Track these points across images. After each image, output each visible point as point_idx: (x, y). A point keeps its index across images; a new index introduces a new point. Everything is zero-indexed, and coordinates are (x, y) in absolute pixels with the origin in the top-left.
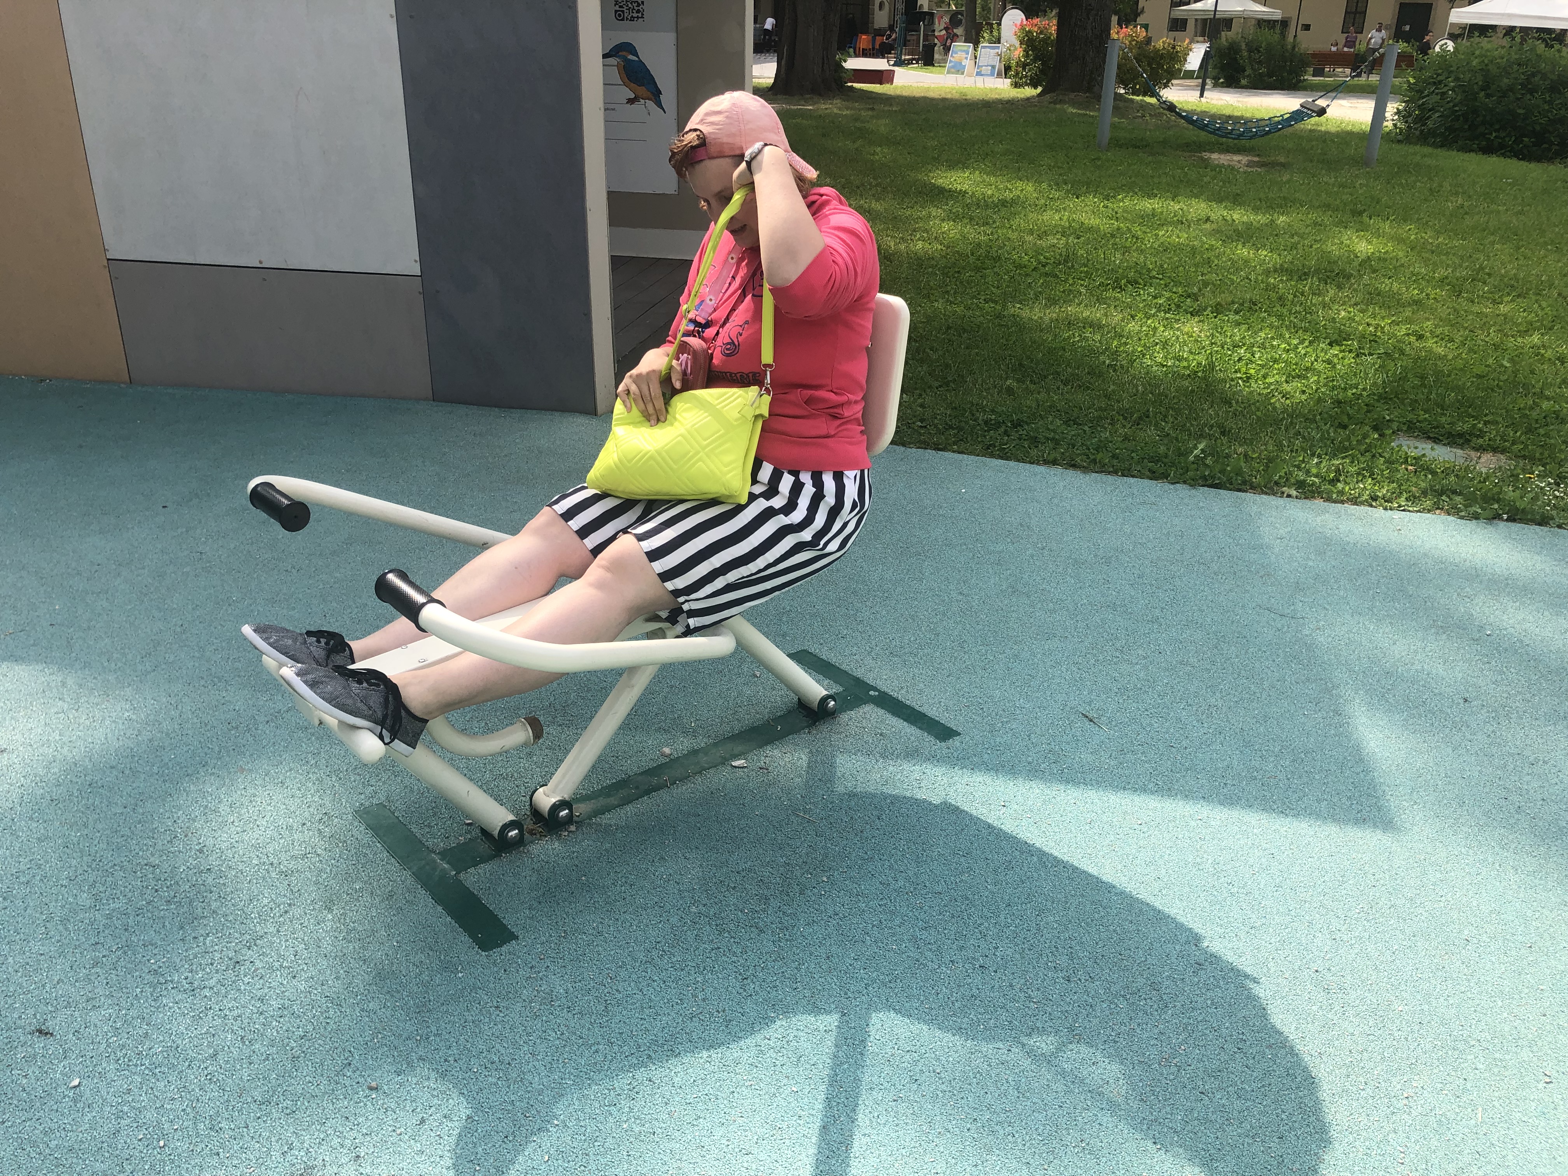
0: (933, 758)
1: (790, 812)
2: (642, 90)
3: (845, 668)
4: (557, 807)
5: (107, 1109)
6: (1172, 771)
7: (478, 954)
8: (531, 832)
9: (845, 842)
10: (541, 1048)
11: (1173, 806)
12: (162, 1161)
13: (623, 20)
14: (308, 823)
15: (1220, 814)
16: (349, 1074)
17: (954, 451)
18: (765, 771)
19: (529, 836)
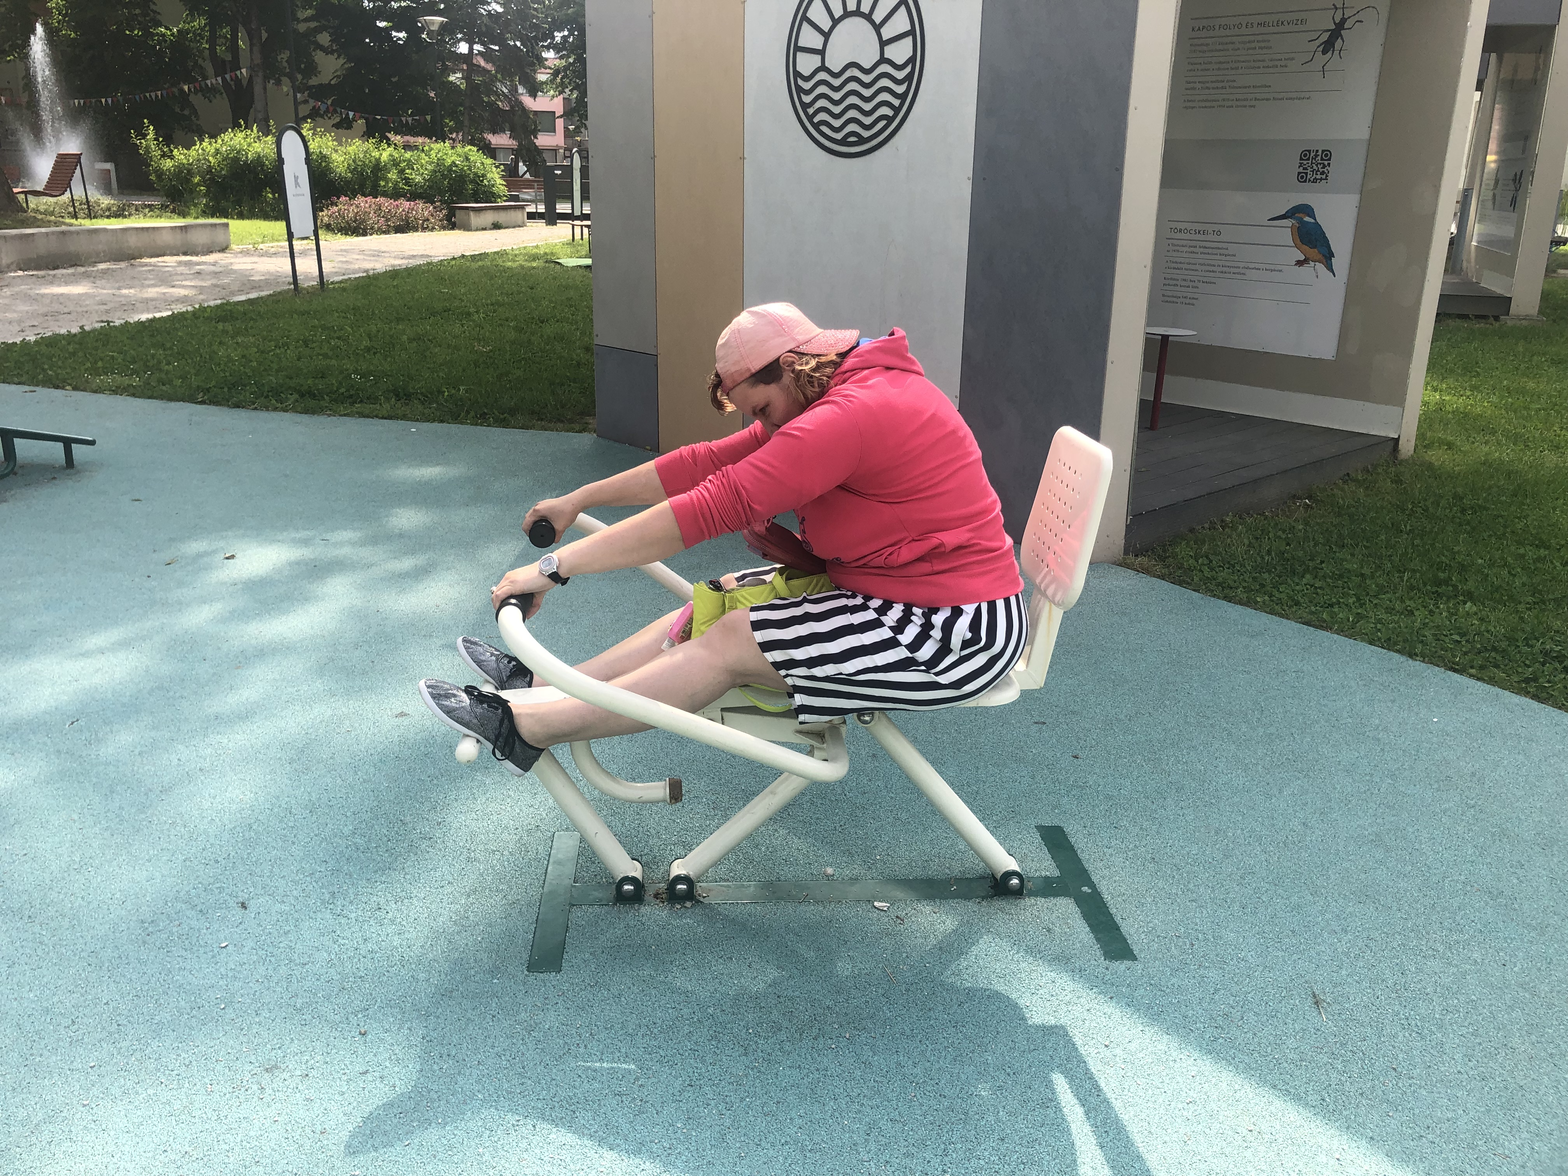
0: (1079, 973)
1: (880, 966)
2: (1313, 253)
3: (1083, 856)
4: (679, 879)
5: (222, 970)
6: (1361, 1094)
7: (523, 971)
8: (656, 896)
9: (903, 1012)
10: (490, 1062)
11: (1319, 1130)
12: (213, 1018)
13: (1305, 181)
14: (520, 829)
15: (1373, 1166)
16: (360, 1016)
17: (1471, 676)
18: (899, 921)
19: (651, 899)
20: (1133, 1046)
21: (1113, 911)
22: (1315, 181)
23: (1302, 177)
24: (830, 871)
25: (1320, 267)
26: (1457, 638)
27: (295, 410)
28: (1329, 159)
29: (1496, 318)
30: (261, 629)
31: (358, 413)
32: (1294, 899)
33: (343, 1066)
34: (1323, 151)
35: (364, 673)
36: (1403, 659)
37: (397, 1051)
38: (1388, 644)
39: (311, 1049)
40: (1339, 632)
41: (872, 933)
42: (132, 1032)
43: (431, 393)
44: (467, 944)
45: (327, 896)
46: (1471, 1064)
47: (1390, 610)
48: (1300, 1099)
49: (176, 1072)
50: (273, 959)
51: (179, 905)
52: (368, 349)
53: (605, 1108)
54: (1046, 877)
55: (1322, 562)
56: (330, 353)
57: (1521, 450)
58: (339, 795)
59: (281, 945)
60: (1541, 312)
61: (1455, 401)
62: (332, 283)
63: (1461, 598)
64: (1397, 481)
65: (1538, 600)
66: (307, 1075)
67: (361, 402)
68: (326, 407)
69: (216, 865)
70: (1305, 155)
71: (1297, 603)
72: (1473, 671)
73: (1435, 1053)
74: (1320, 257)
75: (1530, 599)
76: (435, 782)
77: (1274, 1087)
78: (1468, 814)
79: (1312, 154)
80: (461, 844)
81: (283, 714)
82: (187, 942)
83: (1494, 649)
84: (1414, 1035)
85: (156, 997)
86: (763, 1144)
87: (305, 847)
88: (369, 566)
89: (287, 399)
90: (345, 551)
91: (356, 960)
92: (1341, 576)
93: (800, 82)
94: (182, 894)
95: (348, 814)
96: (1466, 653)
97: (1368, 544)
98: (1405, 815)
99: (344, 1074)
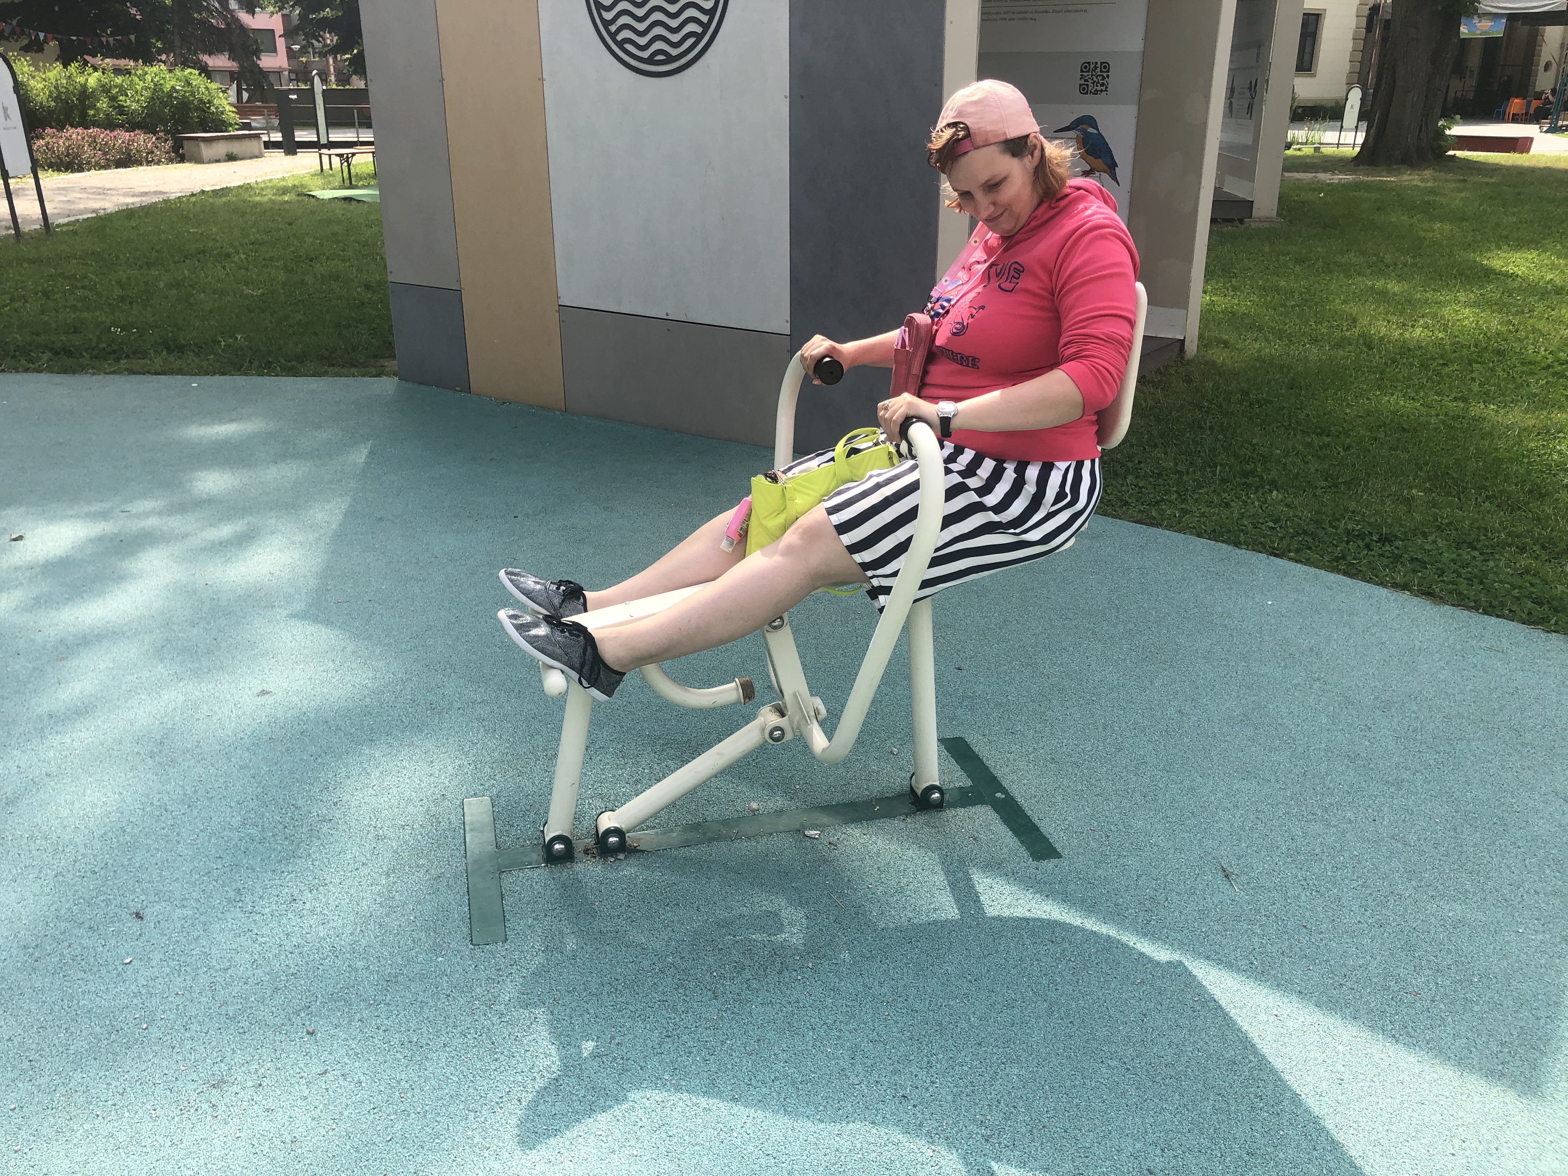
0: (1012, 876)
1: (825, 892)
2: (1099, 162)
3: (990, 764)
4: (609, 832)
5: (133, 987)
6: (1283, 953)
7: (467, 945)
8: (586, 852)
9: (857, 936)
10: (455, 1042)
11: (1254, 991)
12: (137, 1040)
13: (1087, 93)
14: (425, 800)
15: (1308, 1017)
16: (303, 1015)
17: (1290, 559)
18: (833, 847)
19: (581, 855)
20: (1077, 939)
21: (1029, 813)
22: (1096, 92)
23: (1084, 89)
24: (754, 805)
26: (1271, 524)
27: (50, 370)
28: (1108, 71)
29: (1241, 221)
30: (77, 615)
31: (127, 370)
32: (1187, 783)
33: (298, 1070)
34: (1102, 63)
35: (209, 652)
36: (1230, 548)
37: (354, 1046)
38: (1215, 535)
39: (257, 1057)
40: (1169, 527)
41: (809, 862)
42: (48, 1066)
43: (206, 344)
44: (400, 925)
45: (232, 894)
46: (1368, 914)
47: (1210, 504)
48: (1231, 966)
49: (110, 1102)
50: (189, 969)
51: (63, 925)
52: (122, 299)
53: (588, 1072)
54: (961, 788)
55: (1140, 462)
56: (80, 305)
57: (1286, 345)
58: (216, 786)
59: (194, 952)
60: (1278, 214)
61: (1223, 302)
62: (58, 226)
63: (1267, 487)
64: (1188, 380)
65: (1330, 484)
66: (260, 1085)
67: (127, 357)
68: (88, 365)
69: (95, 877)
70: (1085, 67)
71: (1126, 503)
72: (1292, 554)
73: (1335, 907)
74: (1104, 166)
75: (1324, 484)
76: (319, 760)
77: (1208, 958)
78: (1315, 686)
79: (1092, 66)
80: (365, 822)
81: (129, 704)
82: (83, 963)
83: (1305, 532)
84: (1314, 893)
85: (64, 1026)
86: (753, 1082)
87: (192, 844)
88: (185, 536)
89: (39, 359)
90: (152, 522)
91: (283, 957)
92: (1160, 475)
94: (63, 911)
95: (233, 804)
96: (1281, 539)
97: (1178, 442)
98: (1264, 694)
99: (302, 1078)
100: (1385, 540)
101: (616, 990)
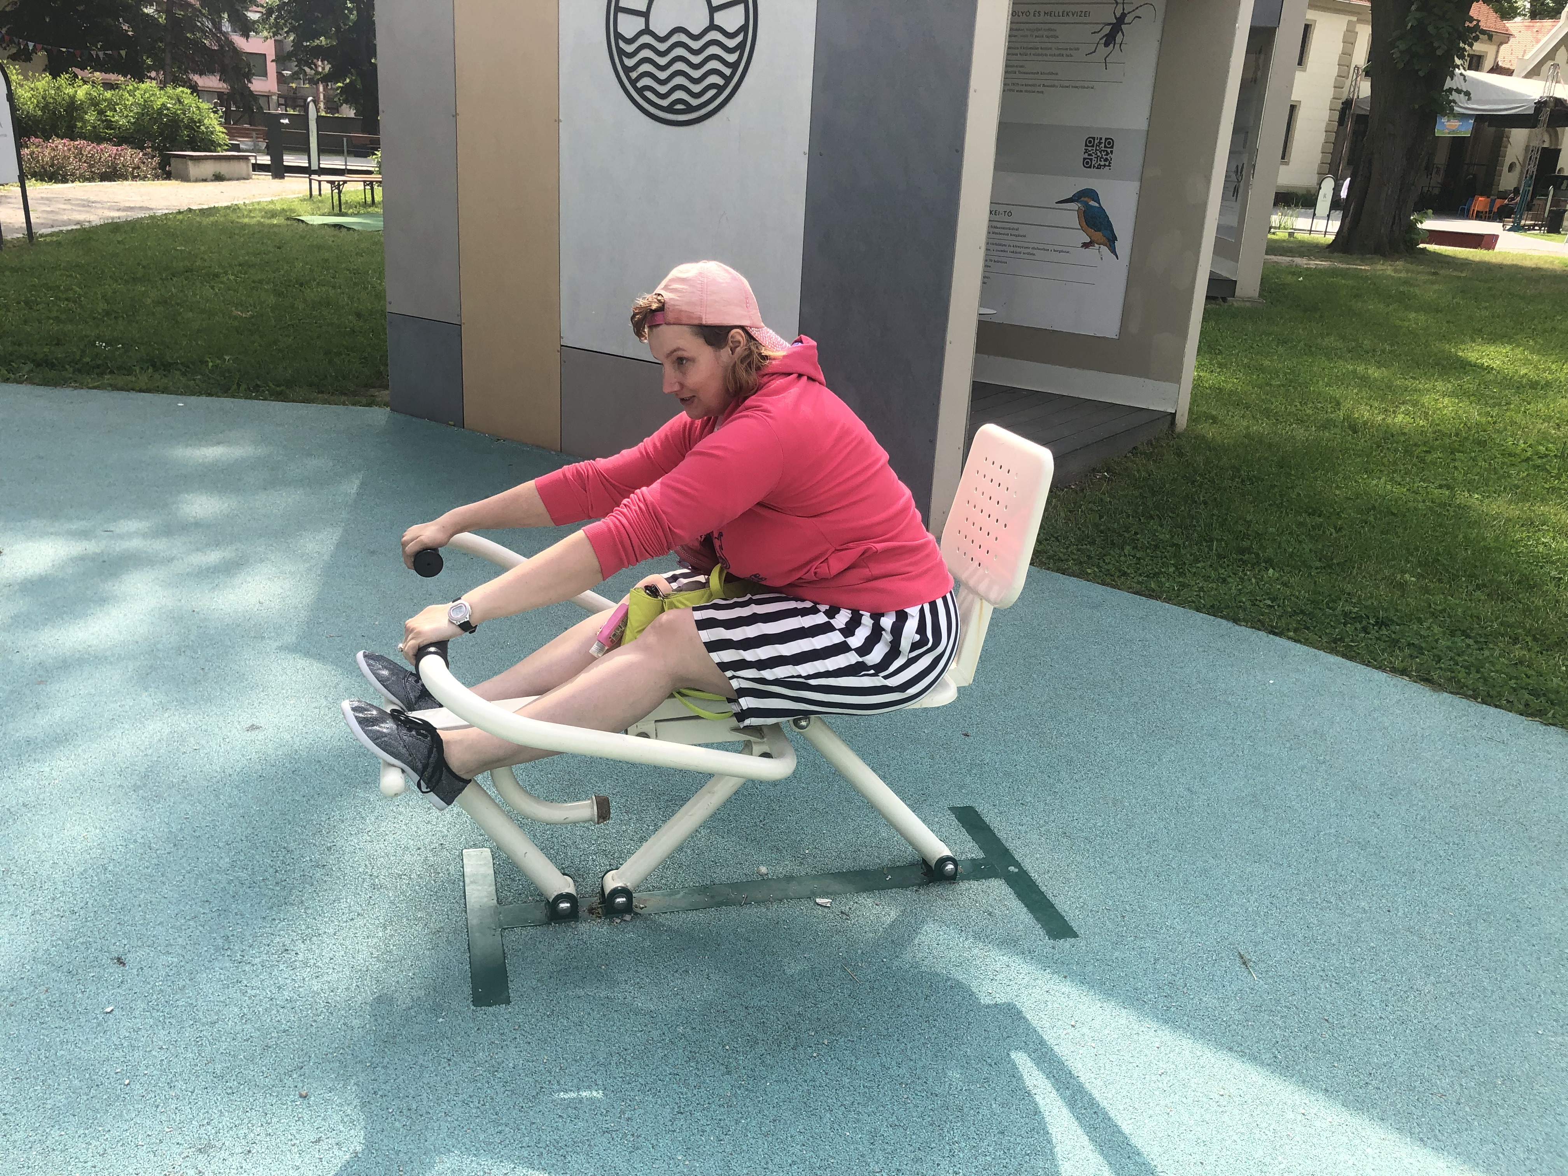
0: (1028, 954)
1: (839, 965)
2: (1098, 235)
3: (1001, 835)
4: (616, 892)
5: (114, 1039)
6: (1306, 1048)
7: (468, 1006)
8: (591, 911)
9: (873, 1012)
10: (457, 1111)
11: (1279, 1088)
12: (118, 1096)
13: (1090, 167)
14: (423, 849)
15: (1335, 1117)
16: (295, 1076)
17: (1289, 638)
18: (845, 917)
19: (586, 914)
20: (1097, 1024)
21: (1043, 889)
22: (1099, 167)
23: (1087, 163)
24: (763, 869)
25: (1105, 249)
26: (1269, 602)
27: (30, 381)
28: (1112, 147)
29: (1224, 300)
30: (57, 637)
31: (111, 385)
32: (1200, 864)
33: (290, 1137)
34: (1106, 139)
35: (196, 682)
36: (1230, 624)
37: (349, 1112)
38: (1214, 611)
39: (246, 1121)
40: (1168, 600)
41: (821, 931)
43: (193, 363)
44: (398, 982)
45: (220, 942)
46: (1389, 1009)
47: (1207, 578)
48: (1255, 1059)
49: (90, 1164)
50: (173, 1021)
51: (41, 967)
52: (107, 313)
53: (597, 1148)
54: (973, 860)
55: (1136, 533)
56: (63, 317)
57: (1273, 423)
58: (203, 824)
59: (180, 1003)
60: (1260, 295)
61: (1210, 378)
62: (41, 236)
63: (1263, 564)
64: (1180, 454)
65: (1325, 565)
66: (249, 1152)
67: (112, 372)
68: (71, 378)
69: (74, 917)
70: (1090, 142)
71: (1125, 574)
72: (1291, 634)
73: (1356, 1001)
74: (1103, 239)
75: (1318, 564)
76: (312, 802)
77: (1231, 1049)
78: (1320, 769)
79: (1096, 141)
80: (360, 870)
81: (111, 733)
82: (61, 1010)
83: (1302, 612)
84: (1334, 985)
85: (42, 1078)
86: (770, 1166)
87: (178, 886)
88: (171, 560)
89: (19, 369)
90: (135, 544)
91: (274, 1012)
92: (1156, 546)
93: (622, 44)
94: (40, 954)
95: (221, 844)
96: (1280, 617)
97: (1174, 515)
98: (1270, 774)
99: (293, 1145)
100: (1381, 623)
101: (625, 1060)
